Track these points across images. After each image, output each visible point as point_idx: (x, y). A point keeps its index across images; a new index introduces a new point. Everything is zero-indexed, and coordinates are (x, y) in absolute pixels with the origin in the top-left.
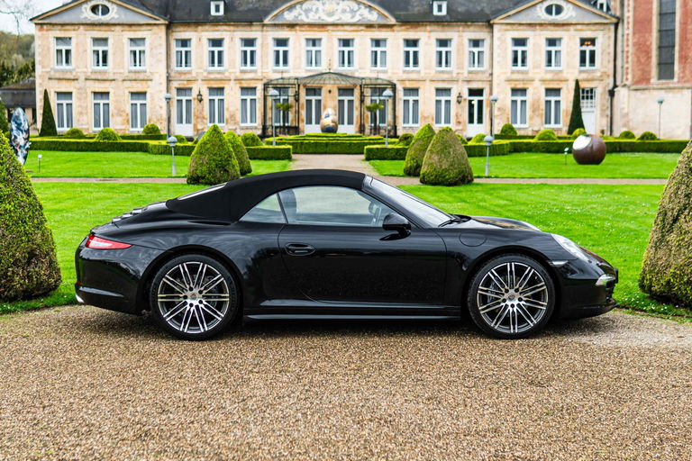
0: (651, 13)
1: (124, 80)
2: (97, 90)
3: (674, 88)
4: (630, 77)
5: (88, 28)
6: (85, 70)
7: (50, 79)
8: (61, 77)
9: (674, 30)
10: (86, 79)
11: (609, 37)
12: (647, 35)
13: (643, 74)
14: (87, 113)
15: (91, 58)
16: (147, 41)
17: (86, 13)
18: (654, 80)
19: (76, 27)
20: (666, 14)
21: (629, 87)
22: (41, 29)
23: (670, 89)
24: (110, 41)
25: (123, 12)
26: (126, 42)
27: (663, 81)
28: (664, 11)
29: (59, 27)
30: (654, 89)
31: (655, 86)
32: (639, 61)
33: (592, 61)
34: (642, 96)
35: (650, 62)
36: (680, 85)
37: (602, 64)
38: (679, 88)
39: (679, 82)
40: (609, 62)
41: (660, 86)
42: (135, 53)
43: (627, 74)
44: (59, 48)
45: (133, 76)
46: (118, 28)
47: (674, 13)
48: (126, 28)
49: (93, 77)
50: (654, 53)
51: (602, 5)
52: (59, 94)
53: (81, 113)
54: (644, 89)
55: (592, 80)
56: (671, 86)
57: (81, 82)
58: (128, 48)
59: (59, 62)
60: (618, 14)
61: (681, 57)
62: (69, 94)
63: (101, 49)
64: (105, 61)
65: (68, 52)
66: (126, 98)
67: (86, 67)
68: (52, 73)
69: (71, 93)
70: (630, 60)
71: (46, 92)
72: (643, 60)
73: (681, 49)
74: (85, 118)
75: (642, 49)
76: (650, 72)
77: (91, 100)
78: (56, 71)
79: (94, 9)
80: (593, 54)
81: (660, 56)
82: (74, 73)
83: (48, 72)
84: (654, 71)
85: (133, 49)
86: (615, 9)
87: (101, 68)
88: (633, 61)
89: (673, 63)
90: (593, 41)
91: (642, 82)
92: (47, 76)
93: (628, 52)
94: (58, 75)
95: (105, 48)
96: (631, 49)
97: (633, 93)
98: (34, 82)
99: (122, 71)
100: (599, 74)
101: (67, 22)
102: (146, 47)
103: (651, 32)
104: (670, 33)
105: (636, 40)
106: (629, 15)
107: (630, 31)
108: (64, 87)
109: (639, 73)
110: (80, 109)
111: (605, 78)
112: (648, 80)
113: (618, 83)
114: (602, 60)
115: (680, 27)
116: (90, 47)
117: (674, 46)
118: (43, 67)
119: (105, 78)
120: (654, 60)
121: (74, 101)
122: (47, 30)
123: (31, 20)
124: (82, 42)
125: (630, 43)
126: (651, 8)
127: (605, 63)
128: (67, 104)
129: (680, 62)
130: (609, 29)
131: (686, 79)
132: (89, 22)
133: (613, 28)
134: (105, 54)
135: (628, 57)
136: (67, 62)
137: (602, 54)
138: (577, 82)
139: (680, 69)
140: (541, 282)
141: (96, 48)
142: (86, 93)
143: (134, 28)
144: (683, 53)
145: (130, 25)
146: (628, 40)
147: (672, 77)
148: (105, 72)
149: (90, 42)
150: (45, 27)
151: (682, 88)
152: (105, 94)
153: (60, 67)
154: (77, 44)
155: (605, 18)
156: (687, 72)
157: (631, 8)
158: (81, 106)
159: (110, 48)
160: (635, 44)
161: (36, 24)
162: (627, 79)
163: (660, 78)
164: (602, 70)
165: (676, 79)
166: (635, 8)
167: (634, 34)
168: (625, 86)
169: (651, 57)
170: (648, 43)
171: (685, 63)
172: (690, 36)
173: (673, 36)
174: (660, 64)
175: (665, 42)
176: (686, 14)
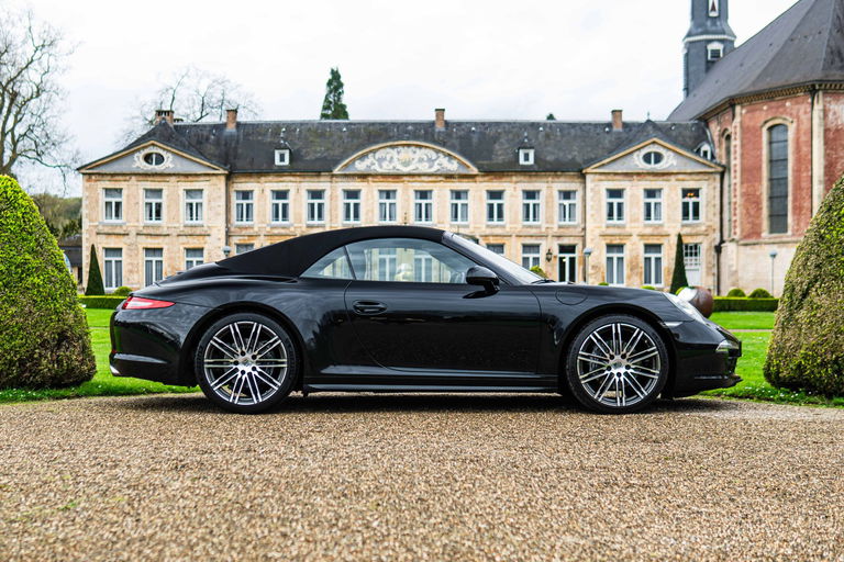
0: (761, 160)
1: (179, 235)
2: (149, 246)
3: (788, 242)
4: (738, 230)
5: (141, 178)
6: (136, 224)
7: (98, 234)
8: (110, 232)
9: (786, 178)
10: (138, 234)
11: (715, 188)
12: (756, 184)
13: (753, 227)
14: (137, 272)
15: (142, 211)
16: (205, 193)
17: (138, 162)
18: (765, 234)
19: (128, 178)
20: (777, 161)
21: (737, 242)
22: (88, 181)
23: (784, 243)
24: (165, 193)
25: (179, 160)
26: (182, 194)
27: (776, 235)
28: (774, 159)
29: (109, 178)
30: (766, 244)
31: (767, 240)
32: (748, 213)
33: (696, 214)
34: (753, 252)
35: (761, 214)
36: (794, 239)
37: (707, 217)
38: (793, 243)
39: (793, 235)
40: (714, 214)
41: (772, 241)
42: (191, 204)
43: (735, 227)
44: (109, 200)
45: (188, 231)
46: (173, 179)
47: (786, 160)
48: (182, 178)
49: (145, 232)
50: (765, 204)
51: (705, 153)
52: (108, 251)
53: (131, 272)
54: (754, 244)
55: (697, 235)
56: (785, 239)
57: (132, 238)
58: (183, 200)
59: (108, 215)
60: (724, 162)
61: (795, 208)
62: (118, 251)
63: (154, 201)
64: (158, 214)
65: (118, 205)
66: (181, 255)
67: (138, 221)
68: (101, 227)
69: (121, 249)
70: (738, 212)
71: (93, 247)
72: (752, 212)
73: (795, 200)
74: (136, 276)
75: (751, 200)
76: (760, 225)
77: (142, 257)
78: (104, 225)
79: (148, 158)
80: (696, 205)
81: (771, 207)
82: (124, 228)
83: (97, 226)
84: (765, 224)
85: (190, 201)
86: (720, 157)
87: (154, 222)
88: (741, 214)
89: (786, 215)
90: (696, 192)
91: (751, 237)
92: (95, 231)
93: (735, 203)
94: (106, 230)
95: (158, 201)
96: (739, 200)
97: (742, 248)
98: (80, 239)
99: (177, 225)
100: (703, 228)
101: (118, 171)
102: (204, 199)
103: (760, 181)
104: (782, 182)
105: (744, 190)
106: (736, 162)
107: (738, 180)
108: (113, 243)
109: (749, 226)
110: (130, 267)
111: (711, 232)
112: (758, 234)
113: (725, 238)
114: (707, 212)
115: (793, 175)
116: (142, 199)
117: (786, 196)
118: (91, 221)
119: (158, 233)
120: (765, 212)
121: (124, 258)
122: (96, 181)
123: (78, 169)
124: (134, 195)
125: (738, 193)
126: (761, 155)
127: (711, 216)
128: (116, 262)
129: (794, 213)
130: (715, 179)
131: (800, 232)
132: (141, 172)
133: (718, 177)
134: (159, 206)
135: (735, 209)
136: (117, 215)
137: (707, 205)
138: (680, 237)
139: (793, 221)
140: (652, 346)
141: (149, 201)
142: (137, 249)
143: (190, 178)
144: (797, 204)
145: (187, 175)
146: (735, 190)
147: (786, 231)
148: (159, 227)
149: (142, 193)
150: (93, 177)
152: (158, 251)
153: (109, 221)
154: (128, 196)
155: (710, 167)
156: (802, 225)
157: (738, 155)
158: (132, 264)
159: (164, 200)
160: (743, 195)
161: (84, 174)
162: (735, 233)
163: (772, 231)
164: (709, 223)
165: (790, 233)
166: (742, 155)
167: (742, 183)
168: (733, 240)
169: (761, 209)
170: (758, 193)
171: (800, 214)
172: (805, 184)
173: (786, 185)
174: (771, 216)
175: (777, 192)
176: (798, 160)
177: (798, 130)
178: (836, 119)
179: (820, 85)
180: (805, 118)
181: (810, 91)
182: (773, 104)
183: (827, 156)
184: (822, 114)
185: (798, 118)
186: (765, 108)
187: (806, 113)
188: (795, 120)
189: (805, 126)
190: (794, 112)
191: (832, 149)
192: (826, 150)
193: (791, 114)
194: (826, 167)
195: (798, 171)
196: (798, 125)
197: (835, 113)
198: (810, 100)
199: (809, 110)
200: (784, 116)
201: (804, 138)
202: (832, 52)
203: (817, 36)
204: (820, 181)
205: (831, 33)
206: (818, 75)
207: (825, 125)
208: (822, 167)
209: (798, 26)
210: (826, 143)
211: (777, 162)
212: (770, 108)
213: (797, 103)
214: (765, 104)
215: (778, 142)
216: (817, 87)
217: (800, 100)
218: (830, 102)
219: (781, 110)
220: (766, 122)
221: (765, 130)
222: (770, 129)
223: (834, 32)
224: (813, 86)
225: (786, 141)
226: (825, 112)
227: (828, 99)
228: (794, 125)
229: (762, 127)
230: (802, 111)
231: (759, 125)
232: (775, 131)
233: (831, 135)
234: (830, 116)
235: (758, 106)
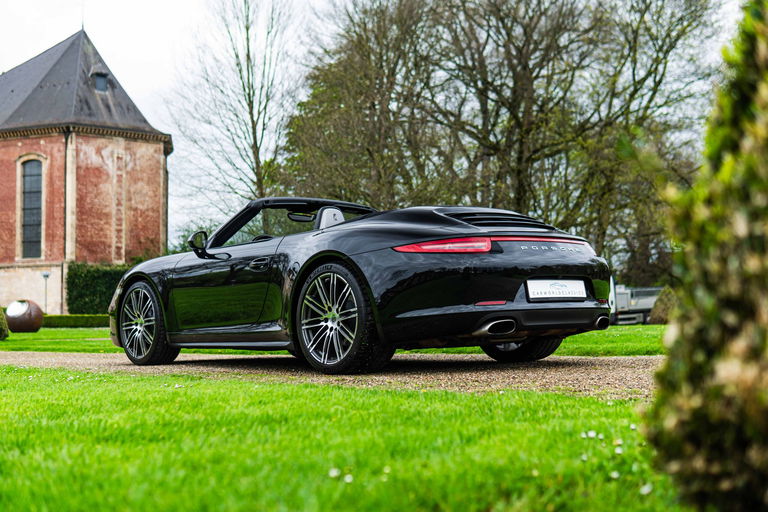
0: (15, 191)
3: (42, 266)
9: (40, 208)
12: (10, 213)
13: (6, 252)
18: (18, 258)
20: (30, 192)
23: (37, 266)
27: (29, 259)
28: (27, 190)
30: (19, 267)
31: (20, 264)
34: (6, 274)
35: (14, 240)
36: (48, 263)
38: (47, 266)
39: (46, 259)
41: (26, 264)
47: (40, 192)
50: (19, 231)
54: (8, 267)
56: (38, 263)
61: (47, 235)
72: (5, 238)
73: (48, 227)
75: (5, 226)
76: (13, 251)
81: (24, 234)
84: (19, 249)
89: (39, 242)
91: (5, 260)
103: (14, 210)
104: (35, 211)
109: (2, 251)
112: (12, 259)
115: (47, 206)
117: (39, 225)
120: (19, 238)
126: (15, 186)
129: (47, 240)
131: (53, 257)
139: (46, 247)
144: (51, 232)
147: (38, 254)
151: (51, 266)
156: (55, 250)
163: (25, 255)
165: (43, 257)
169: (15, 235)
170: (11, 221)
171: (53, 241)
172: (58, 215)
173: (39, 214)
174: (24, 242)
175: (32, 220)
176: (52, 193)
177: (51, 166)
178: (86, 159)
179: (74, 128)
180: (58, 156)
181: (64, 132)
182: (27, 141)
183: (79, 190)
184: (75, 153)
185: (52, 155)
186: (20, 144)
187: (59, 151)
188: (49, 158)
189: (59, 162)
190: (48, 150)
191: (83, 184)
192: (77, 185)
193: (45, 152)
194: (77, 200)
195: (51, 203)
196: (52, 161)
197: (85, 153)
198: (64, 140)
199: (62, 148)
200: (39, 153)
201: (57, 173)
202: (81, 101)
203: (66, 85)
204: (73, 213)
205: (79, 85)
206: (71, 118)
207: (77, 163)
208: (74, 200)
209: (46, 76)
210: (77, 179)
211: (31, 194)
212: (24, 144)
213: (51, 142)
214: (20, 140)
215: (31, 176)
216: (71, 129)
217: (54, 139)
218: (81, 144)
219: (35, 147)
220: (20, 157)
221: (19, 164)
222: (24, 164)
223: (81, 84)
224: (68, 128)
225: (40, 175)
226: (77, 152)
227: (80, 140)
228: (48, 161)
229: (15, 162)
230: (55, 150)
231: (13, 159)
232: (28, 166)
233: (82, 172)
234: (82, 155)
235: (13, 142)
